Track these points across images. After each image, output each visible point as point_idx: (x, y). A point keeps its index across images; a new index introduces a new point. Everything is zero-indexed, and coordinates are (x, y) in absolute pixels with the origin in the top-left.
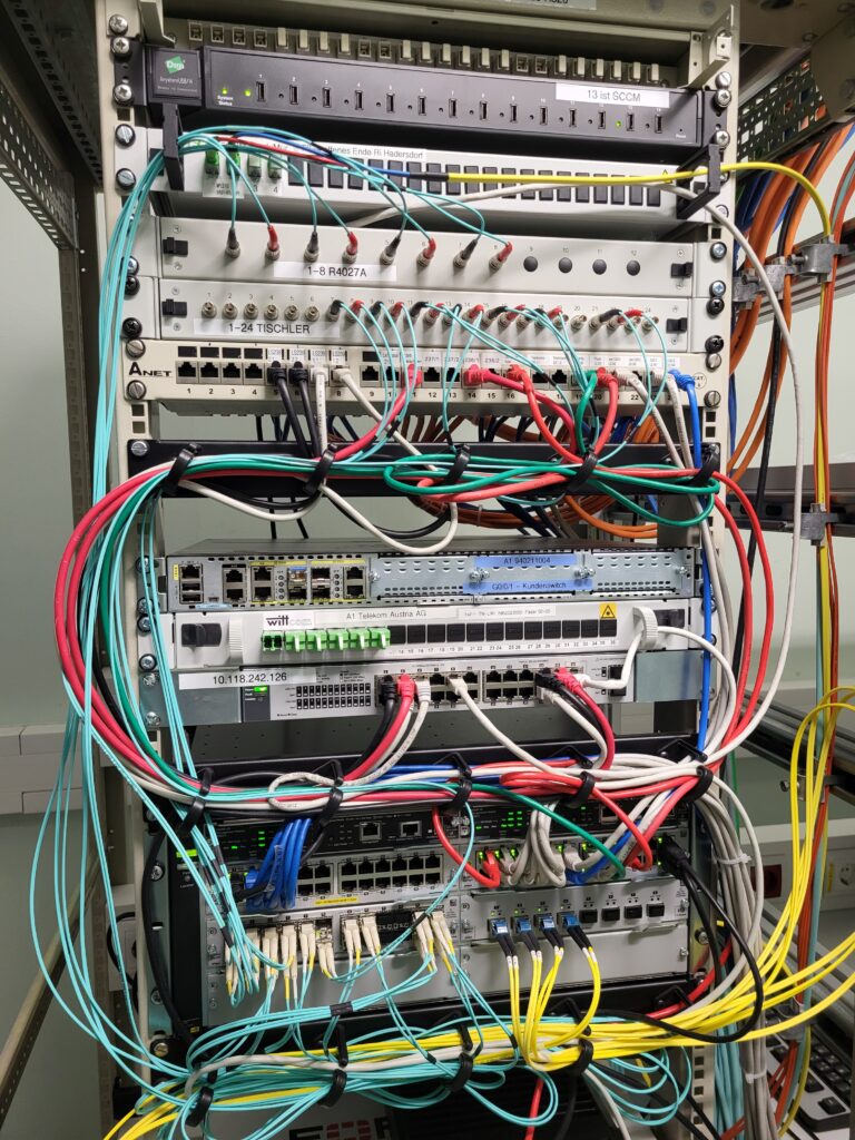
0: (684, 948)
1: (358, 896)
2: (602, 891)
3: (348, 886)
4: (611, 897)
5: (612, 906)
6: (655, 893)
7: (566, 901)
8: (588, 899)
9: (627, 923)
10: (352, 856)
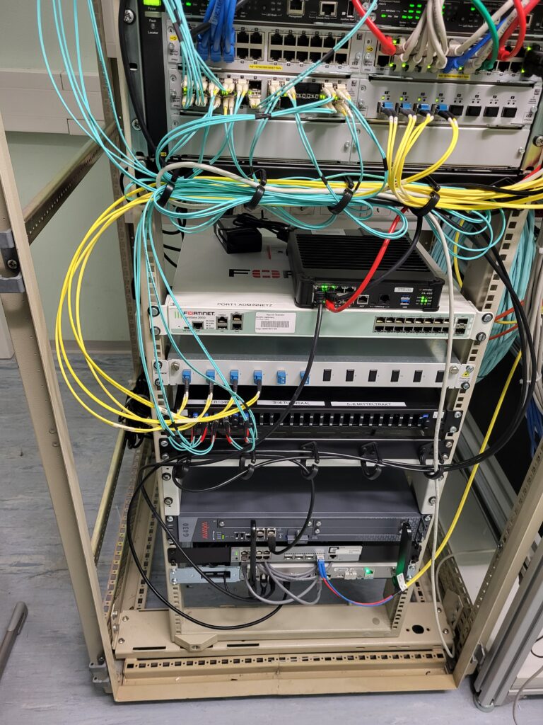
0: (522, 147)
1: (283, 65)
2: (471, 90)
3: (275, 55)
4: (477, 96)
5: (476, 105)
6: (513, 98)
7: (441, 95)
8: (459, 95)
9: (484, 120)
10: (280, 28)
